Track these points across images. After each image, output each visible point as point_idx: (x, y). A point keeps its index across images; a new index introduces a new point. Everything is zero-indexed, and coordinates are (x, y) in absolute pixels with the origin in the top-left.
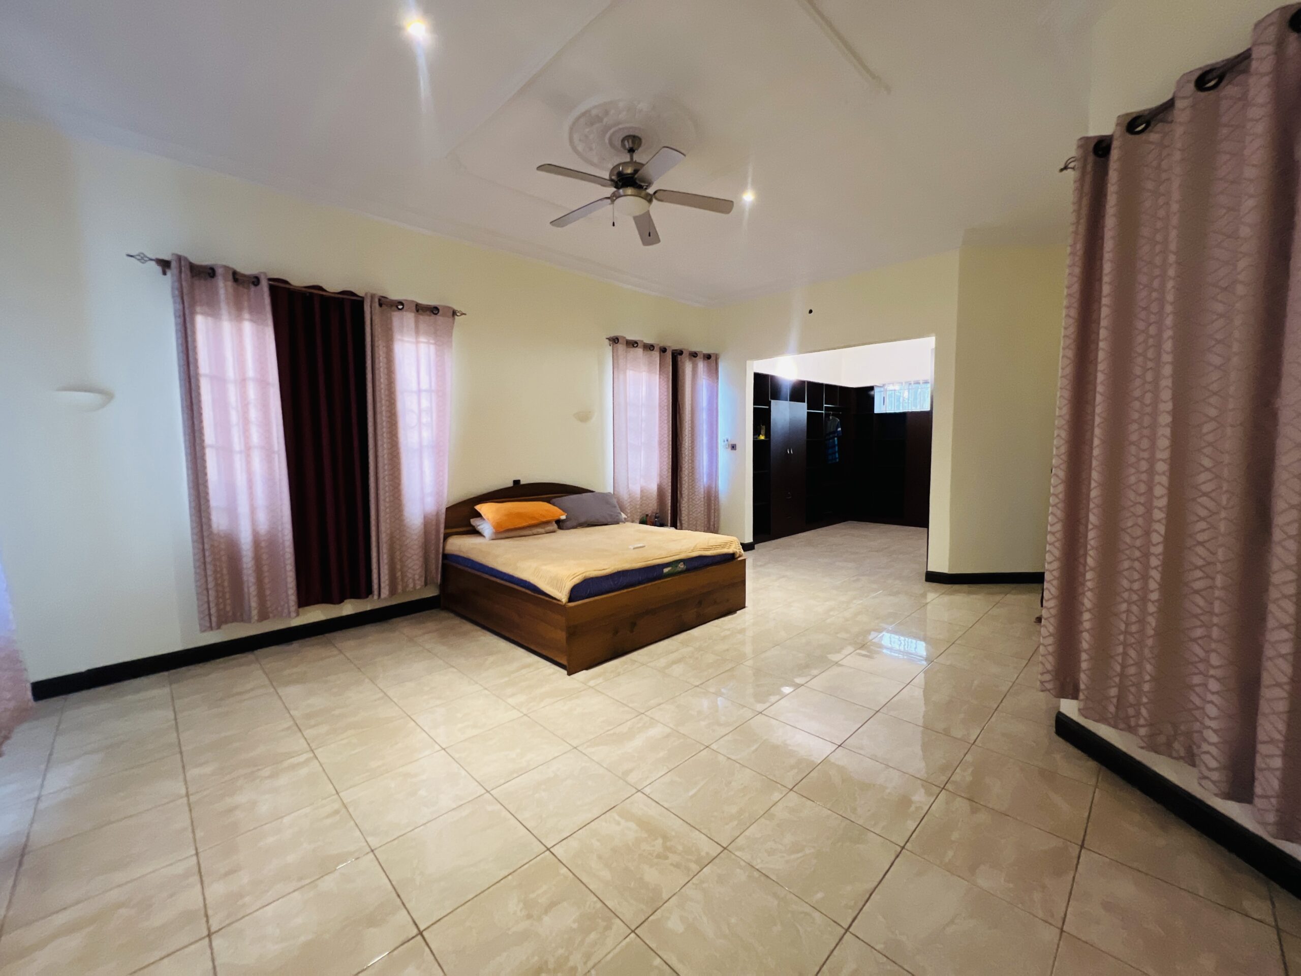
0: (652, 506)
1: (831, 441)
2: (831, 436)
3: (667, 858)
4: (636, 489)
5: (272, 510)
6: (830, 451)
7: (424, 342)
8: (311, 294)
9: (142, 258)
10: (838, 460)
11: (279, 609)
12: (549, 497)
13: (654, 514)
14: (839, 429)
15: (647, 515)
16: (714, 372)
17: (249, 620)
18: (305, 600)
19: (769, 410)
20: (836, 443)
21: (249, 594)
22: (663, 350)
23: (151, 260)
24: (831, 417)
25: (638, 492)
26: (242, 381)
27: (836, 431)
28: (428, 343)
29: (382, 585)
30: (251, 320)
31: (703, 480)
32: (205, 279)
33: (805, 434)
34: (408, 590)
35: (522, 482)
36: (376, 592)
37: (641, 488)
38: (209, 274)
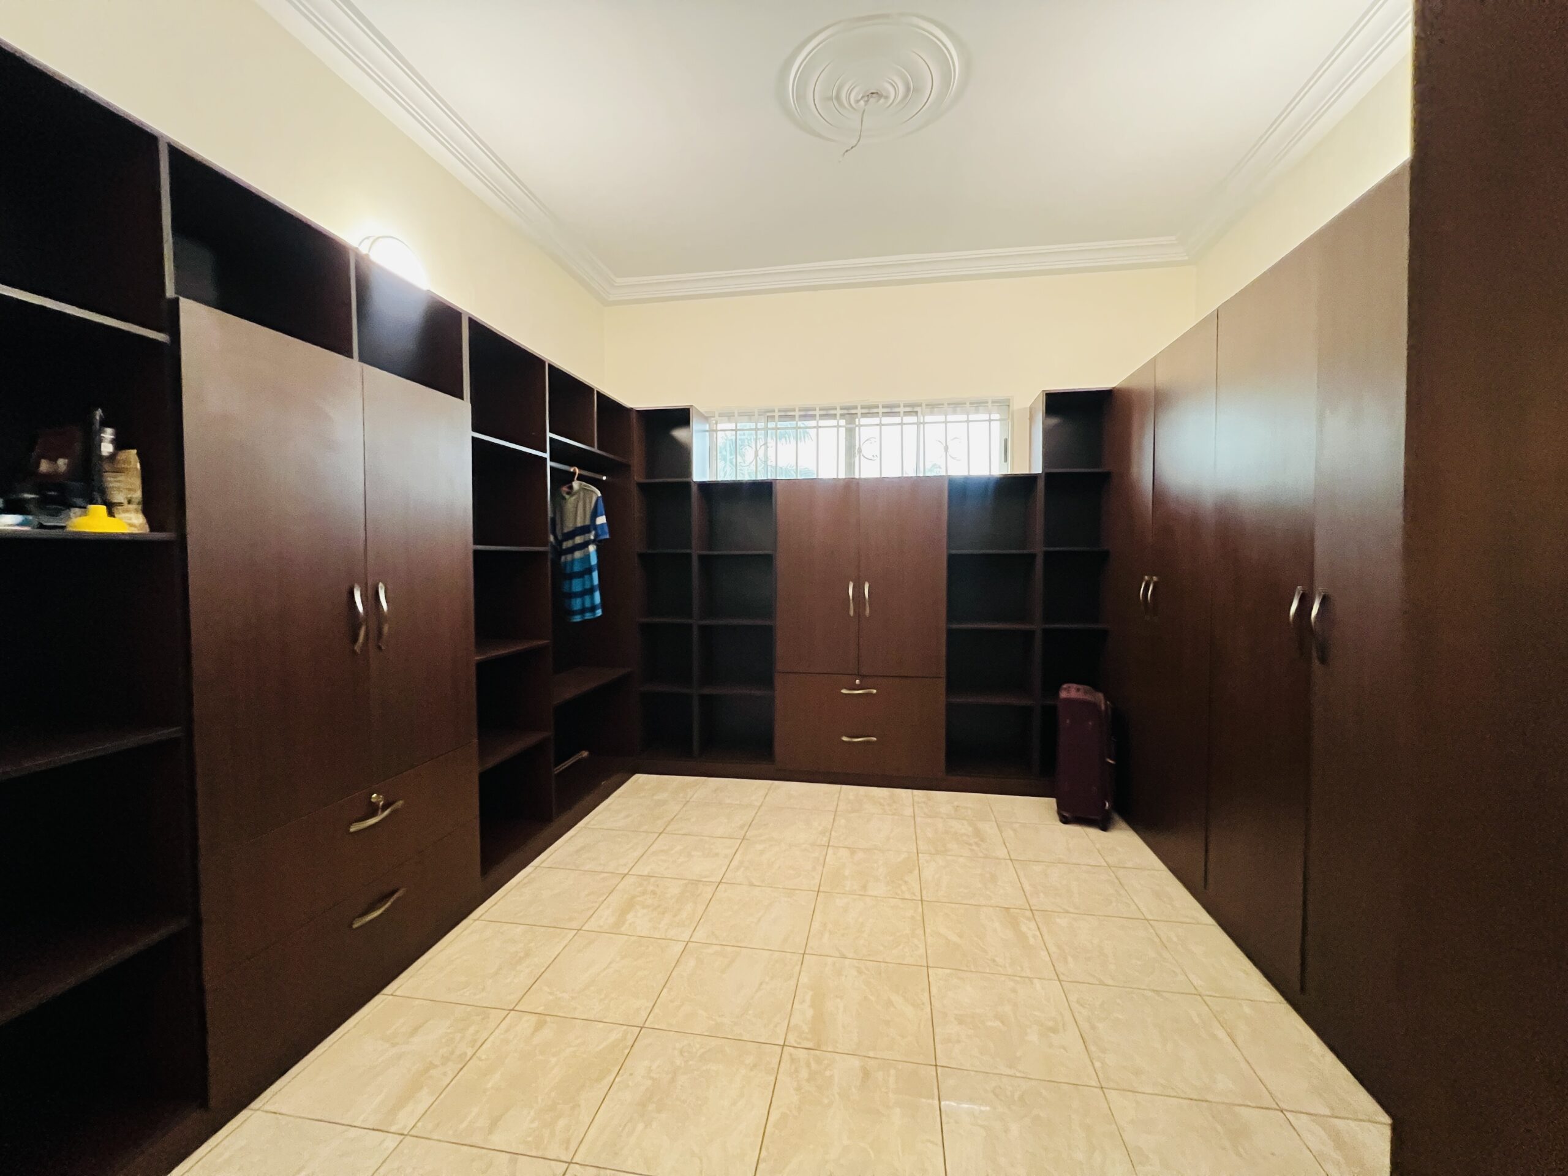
1: (578, 554)
2: (579, 540)
6: (577, 586)
10: (599, 613)
14: (602, 523)
20: (594, 561)
24: (576, 485)
27: (593, 526)
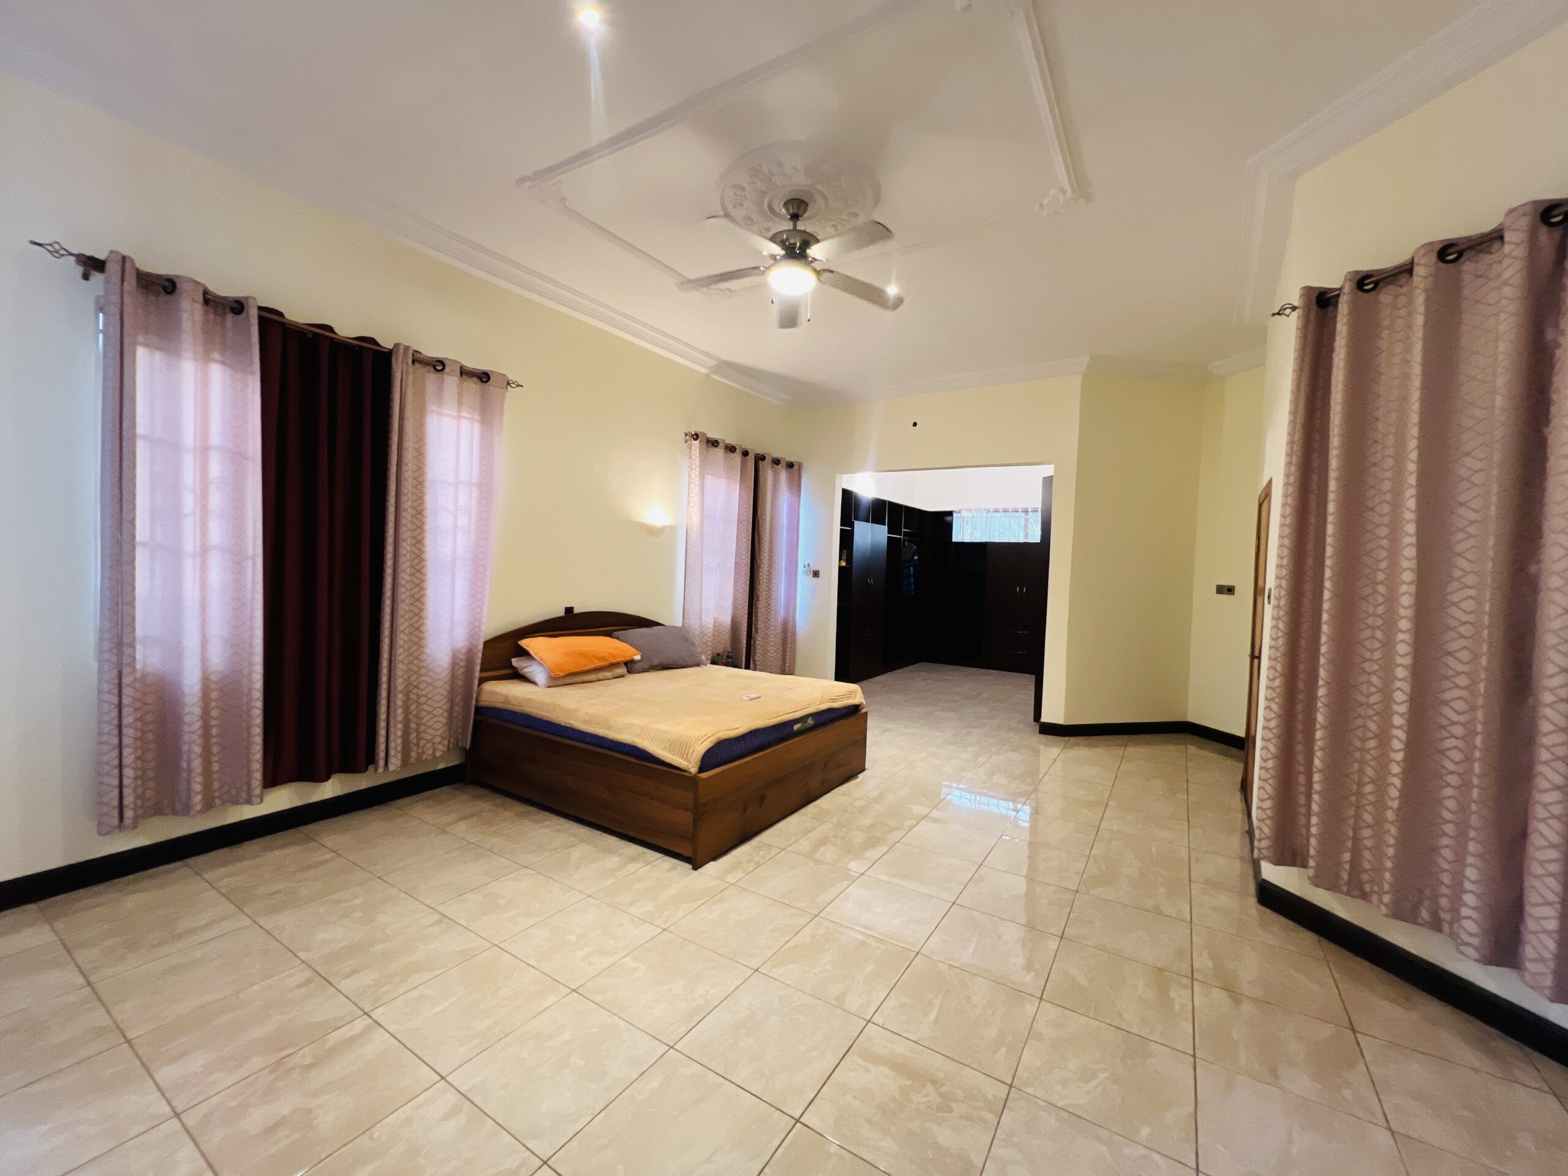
0: (724, 644)
1: (906, 570)
2: (906, 564)
3: (951, 1110)
4: (709, 621)
5: (235, 644)
6: (905, 582)
7: (468, 419)
8: (315, 334)
9: (57, 251)
11: (233, 792)
12: (611, 630)
13: (726, 654)
14: (916, 558)
15: (718, 655)
16: (796, 485)
17: (186, 810)
18: (272, 779)
19: (852, 531)
20: (912, 573)
21: (190, 770)
22: (745, 454)
23: (71, 254)
24: (908, 544)
25: (711, 626)
26: (204, 450)
27: (912, 560)
28: (471, 419)
29: (392, 752)
30: (224, 363)
31: (779, 613)
32: (157, 295)
33: (885, 563)
34: (424, 758)
35: (576, 611)
36: (382, 763)
37: (715, 619)
38: (165, 289)
